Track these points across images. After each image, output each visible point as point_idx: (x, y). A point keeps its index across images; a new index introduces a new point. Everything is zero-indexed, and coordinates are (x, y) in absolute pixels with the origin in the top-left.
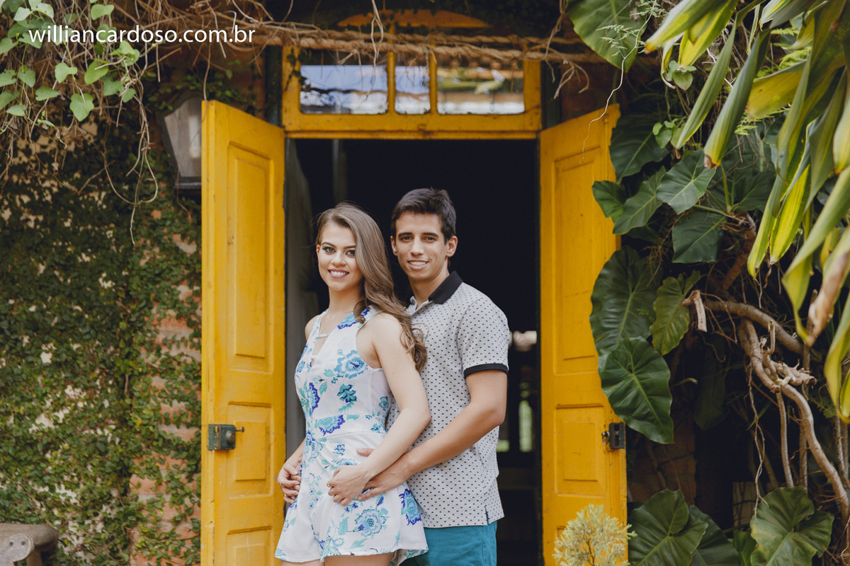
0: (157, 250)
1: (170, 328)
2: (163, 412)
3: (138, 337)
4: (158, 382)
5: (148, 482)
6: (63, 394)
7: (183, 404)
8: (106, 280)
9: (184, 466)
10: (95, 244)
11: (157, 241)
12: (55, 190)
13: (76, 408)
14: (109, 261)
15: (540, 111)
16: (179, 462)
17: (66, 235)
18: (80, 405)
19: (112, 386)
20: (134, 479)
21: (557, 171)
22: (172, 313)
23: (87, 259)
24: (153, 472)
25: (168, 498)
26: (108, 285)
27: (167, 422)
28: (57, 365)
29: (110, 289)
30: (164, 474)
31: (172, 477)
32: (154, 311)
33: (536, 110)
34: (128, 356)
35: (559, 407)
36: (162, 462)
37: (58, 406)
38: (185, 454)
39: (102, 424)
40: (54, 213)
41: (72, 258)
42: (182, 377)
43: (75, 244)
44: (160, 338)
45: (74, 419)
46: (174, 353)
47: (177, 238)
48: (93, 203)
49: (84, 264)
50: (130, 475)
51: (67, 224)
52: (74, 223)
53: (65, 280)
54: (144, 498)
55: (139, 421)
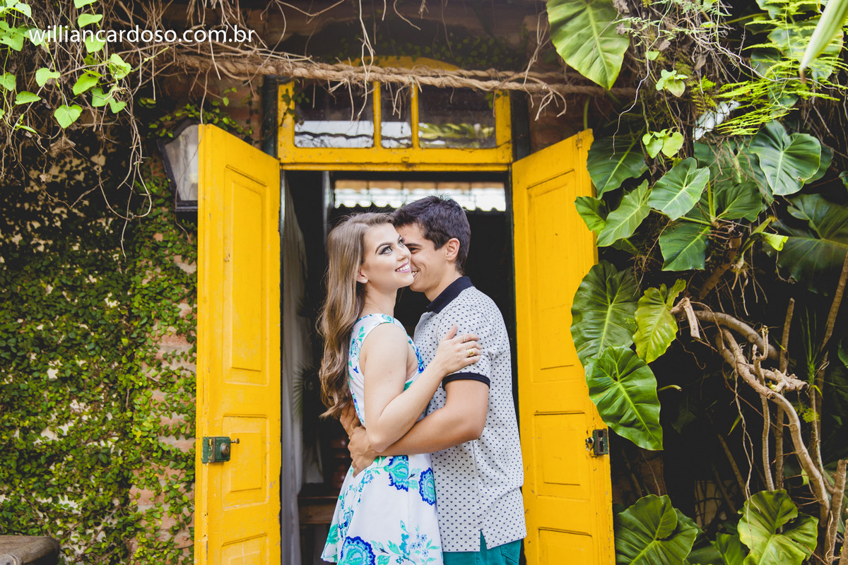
0: (159, 270)
1: (171, 344)
2: (163, 424)
3: (140, 353)
4: (158, 395)
5: (148, 492)
6: (68, 407)
7: (182, 416)
8: (111, 299)
9: (183, 477)
10: (102, 266)
11: (159, 262)
12: (65, 216)
13: (80, 421)
14: (115, 282)
15: (511, 146)
16: (177, 473)
17: (73, 258)
18: (85, 418)
19: (116, 400)
20: (134, 490)
21: (530, 196)
22: (173, 329)
23: (94, 281)
24: (152, 483)
25: (167, 508)
26: (113, 304)
27: (167, 434)
28: (62, 380)
29: (115, 308)
30: (163, 485)
31: (171, 488)
32: (155, 328)
33: (508, 145)
34: (129, 371)
35: (537, 414)
36: (162, 472)
37: (63, 419)
38: (183, 465)
39: (105, 436)
40: (63, 238)
41: (80, 278)
42: (182, 390)
43: (82, 266)
44: (160, 354)
45: (78, 432)
46: (174, 367)
47: (178, 259)
48: (100, 228)
49: (91, 286)
50: (130, 486)
51: (76, 248)
52: (82, 247)
53: (73, 300)
54: (143, 509)
55: (139, 434)
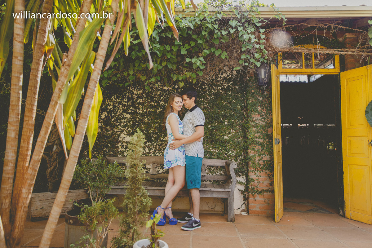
0: (253, 99)
1: (256, 117)
2: (255, 136)
3: (249, 119)
4: (254, 129)
5: (252, 151)
6: (230, 131)
7: (260, 134)
8: (239, 106)
10: (236, 98)
11: (253, 97)
12: (227, 86)
13: (233, 134)
14: (240, 102)
15: (339, 68)
16: (259, 147)
17: (230, 96)
18: (234, 134)
19: (241, 130)
20: (249, 151)
22: (256, 113)
23: (234, 101)
24: (254, 149)
25: (257, 155)
26: (239, 107)
27: (256, 138)
28: (229, 125)
29: (240, 108)
30: (256, 149)
31: (258, 150)
32: (253, 113)
33: (338, 68)
34: (247, 123)
35: (349, 136)
36: (256, 147)
37: (229, 134)
38: (261, 145)
39: (239, 138)
40: (227, 91)
41: (231, 101)
42: (259, 128)
43: (232, 98)
44: (254, 119)
45: (233, 136)
46: (257, 122)
47: (258, 96)
48: (236, 89)
49: (234, 102)
50: (248, 150)
51: (230, 94)
52: (231, 93)
53: (230, 106)
54: (251, 155)
55: (250, 138)
